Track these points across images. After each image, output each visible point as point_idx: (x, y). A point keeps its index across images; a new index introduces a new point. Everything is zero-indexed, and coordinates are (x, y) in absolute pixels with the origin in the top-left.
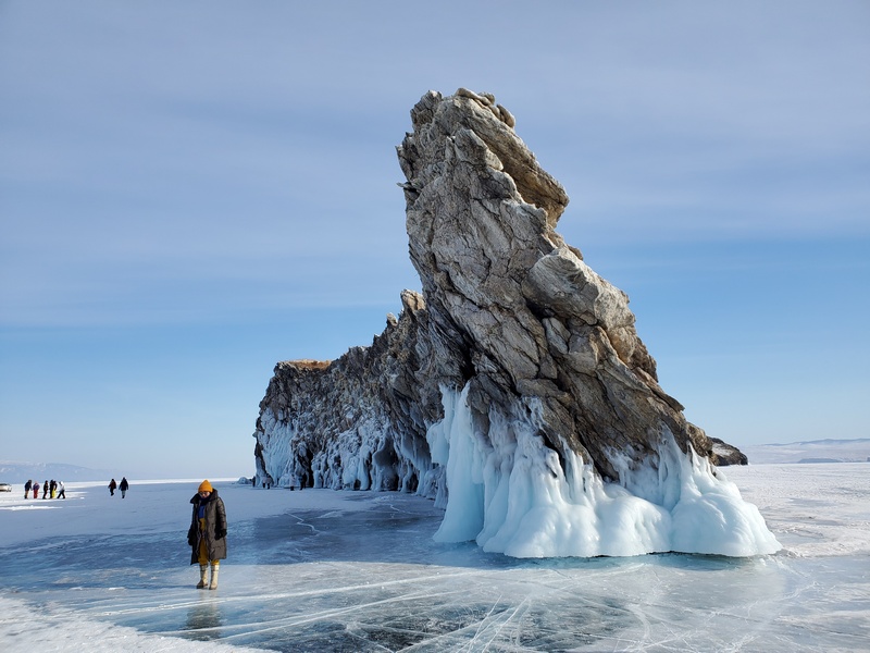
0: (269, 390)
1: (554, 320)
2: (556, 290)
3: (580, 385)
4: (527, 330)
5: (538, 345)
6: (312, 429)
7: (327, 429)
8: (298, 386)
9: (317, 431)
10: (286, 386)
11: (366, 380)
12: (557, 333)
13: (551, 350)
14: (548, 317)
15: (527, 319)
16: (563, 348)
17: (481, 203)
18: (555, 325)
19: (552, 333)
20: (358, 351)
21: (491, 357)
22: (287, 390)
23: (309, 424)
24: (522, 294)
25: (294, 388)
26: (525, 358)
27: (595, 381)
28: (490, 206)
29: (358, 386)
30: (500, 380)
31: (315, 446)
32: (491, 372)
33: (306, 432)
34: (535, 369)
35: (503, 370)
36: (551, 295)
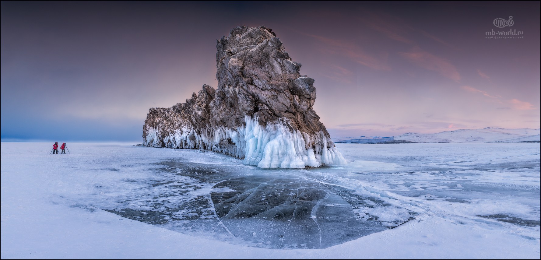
0: (148, 117)
1: (297, 96)
2: (301, 87)
3: (299, 115)
4: (289, 98)
5: (291, 102)
6: (163, 129)
7: (169, 129)
8: (157, 115)
9: (165, 129)
10: (153, 115)
11: (183, 114)
12: (297, 99)
13: (294, 105)
14: (295, 94)
15: (288, 94)
16: (298, 104)
17: (275, 59)
18: (297, 97)
20: (180, 105)
21: (267, 105)
22: (153, 117)
23: (162, 127)
25: (156, 116)
26: (284, 106)
27: (302, 115)
28: (279, 60)
29: (180, 116)
30: (270, 112)
31: (165, 134)
32: (267, 110)
33: (161, 130)
34: (287, 109)
35: (271, 109)
36: (298, 88)
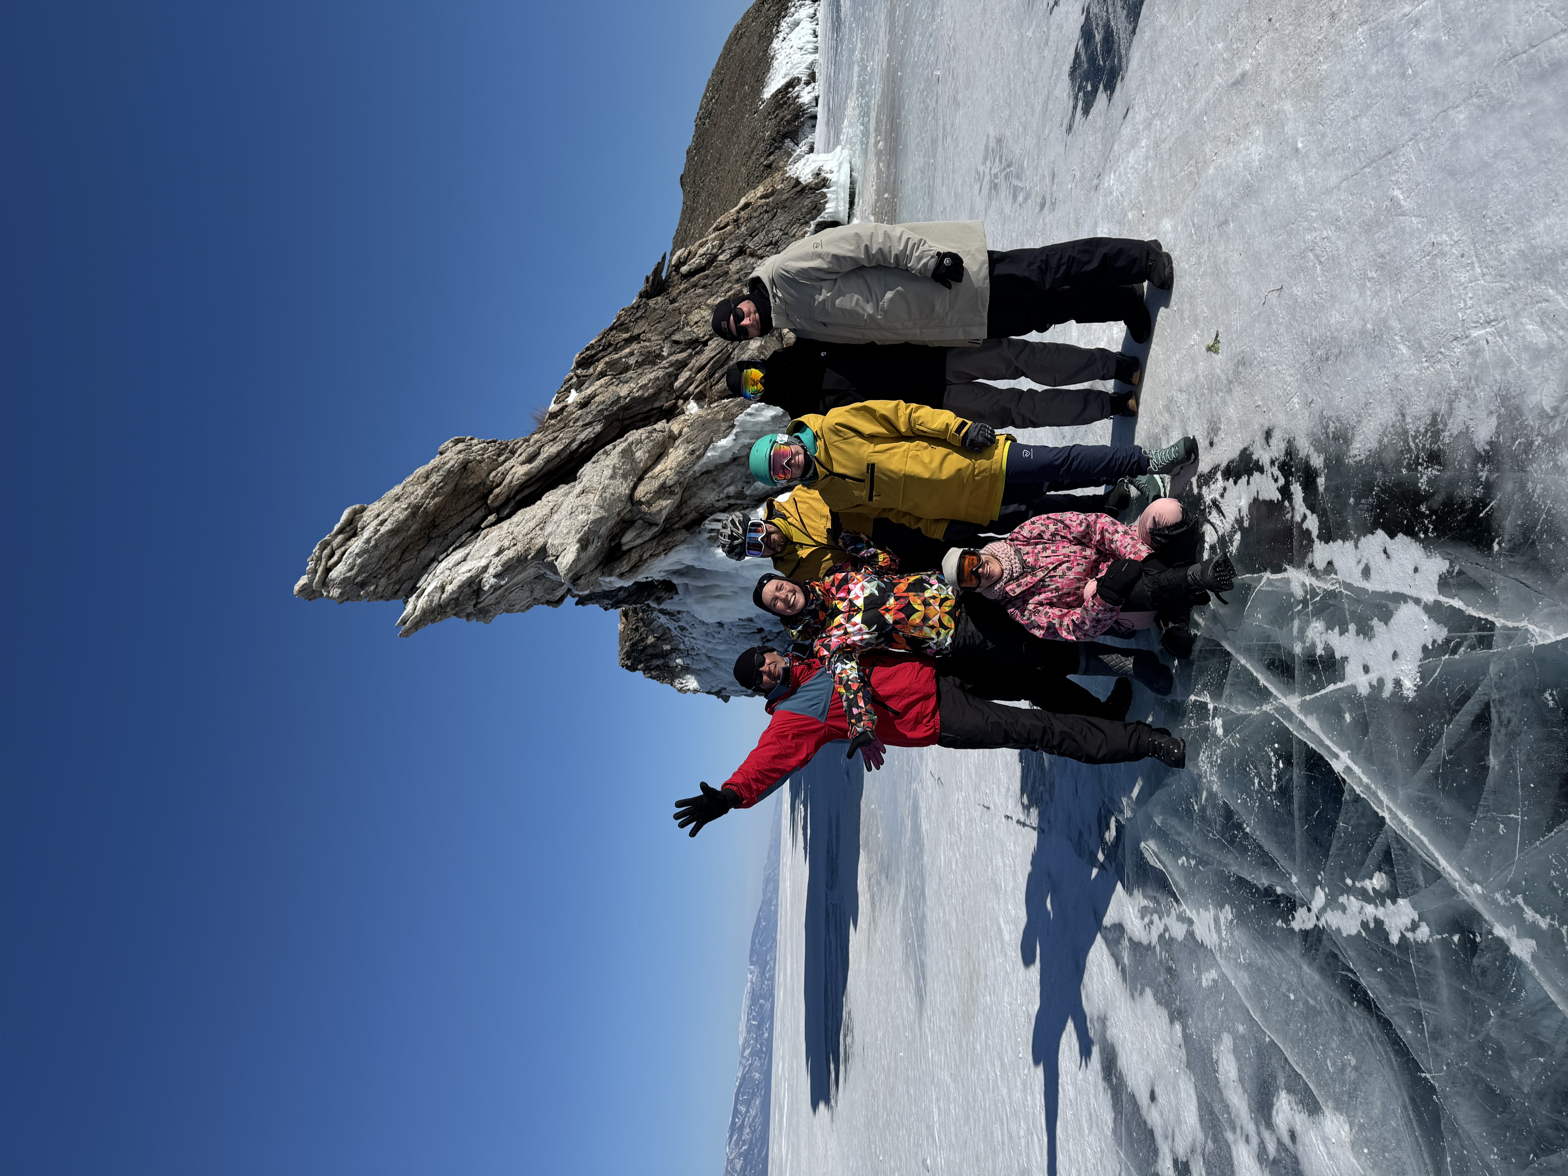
19: (639, 541)
24: (592, 571)
